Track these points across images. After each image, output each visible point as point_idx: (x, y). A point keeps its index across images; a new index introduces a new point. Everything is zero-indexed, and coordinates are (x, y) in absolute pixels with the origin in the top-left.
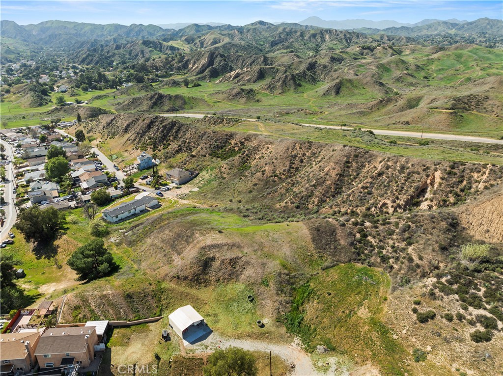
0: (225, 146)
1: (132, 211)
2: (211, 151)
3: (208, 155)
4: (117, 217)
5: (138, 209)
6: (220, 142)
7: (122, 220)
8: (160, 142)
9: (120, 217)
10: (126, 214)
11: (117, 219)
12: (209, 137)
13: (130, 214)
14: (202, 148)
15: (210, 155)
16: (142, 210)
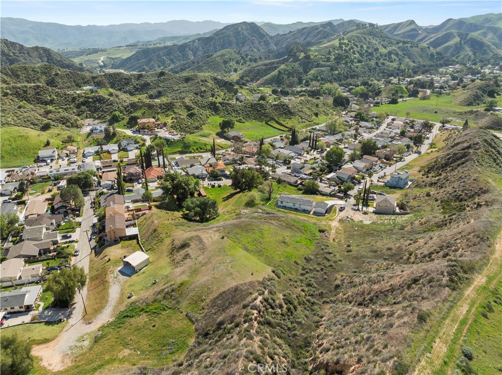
0: (465, 200)
1: (297, 206)
2: (448, 198)
3: (439, 201)
4: (282, 202)
5: (303, 207)
6: (466, 194)
7: (284, 207)
8: (437, 169)
9: (284, 204)
10: (290, 205)
11: (282, 205)
12: (464, 182)
13: (294, 207)
14: (445, 191)
15: (442, 202)
16: (306, 209)
